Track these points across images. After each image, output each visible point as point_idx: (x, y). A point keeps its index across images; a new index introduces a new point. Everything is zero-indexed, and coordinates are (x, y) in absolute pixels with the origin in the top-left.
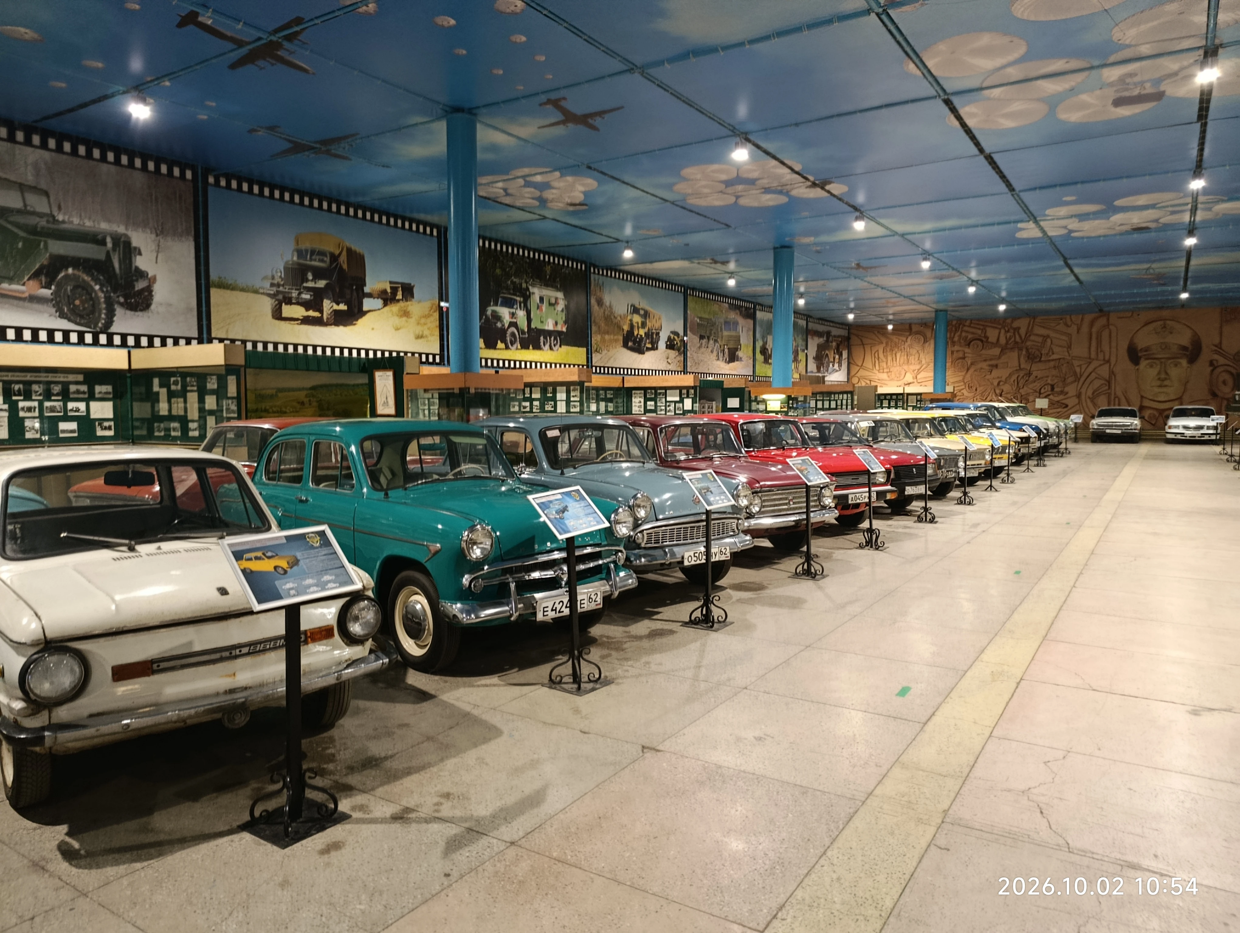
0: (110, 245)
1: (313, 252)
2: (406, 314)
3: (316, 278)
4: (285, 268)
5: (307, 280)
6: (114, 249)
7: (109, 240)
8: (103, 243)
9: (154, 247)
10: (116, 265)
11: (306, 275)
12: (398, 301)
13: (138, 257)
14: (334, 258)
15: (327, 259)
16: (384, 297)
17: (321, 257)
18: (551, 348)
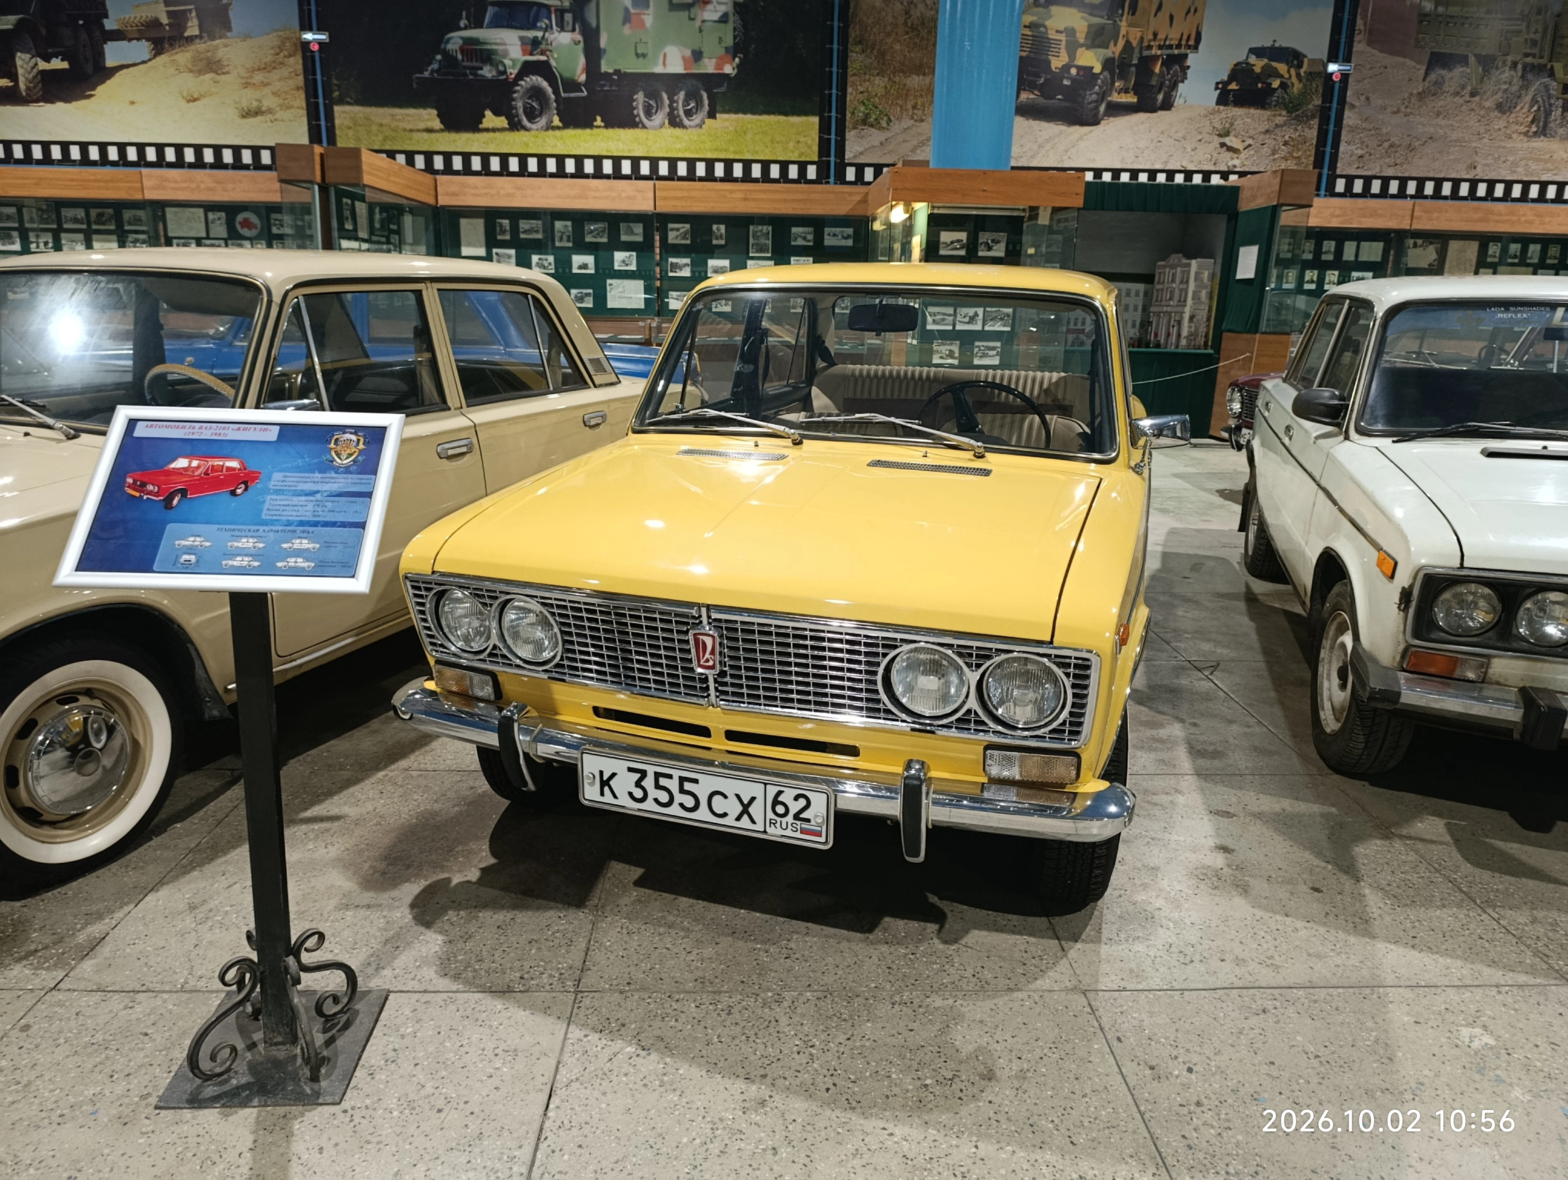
2: (213, 66)
12: (192, 39)
16: (155, 34)
18: (674, 122)
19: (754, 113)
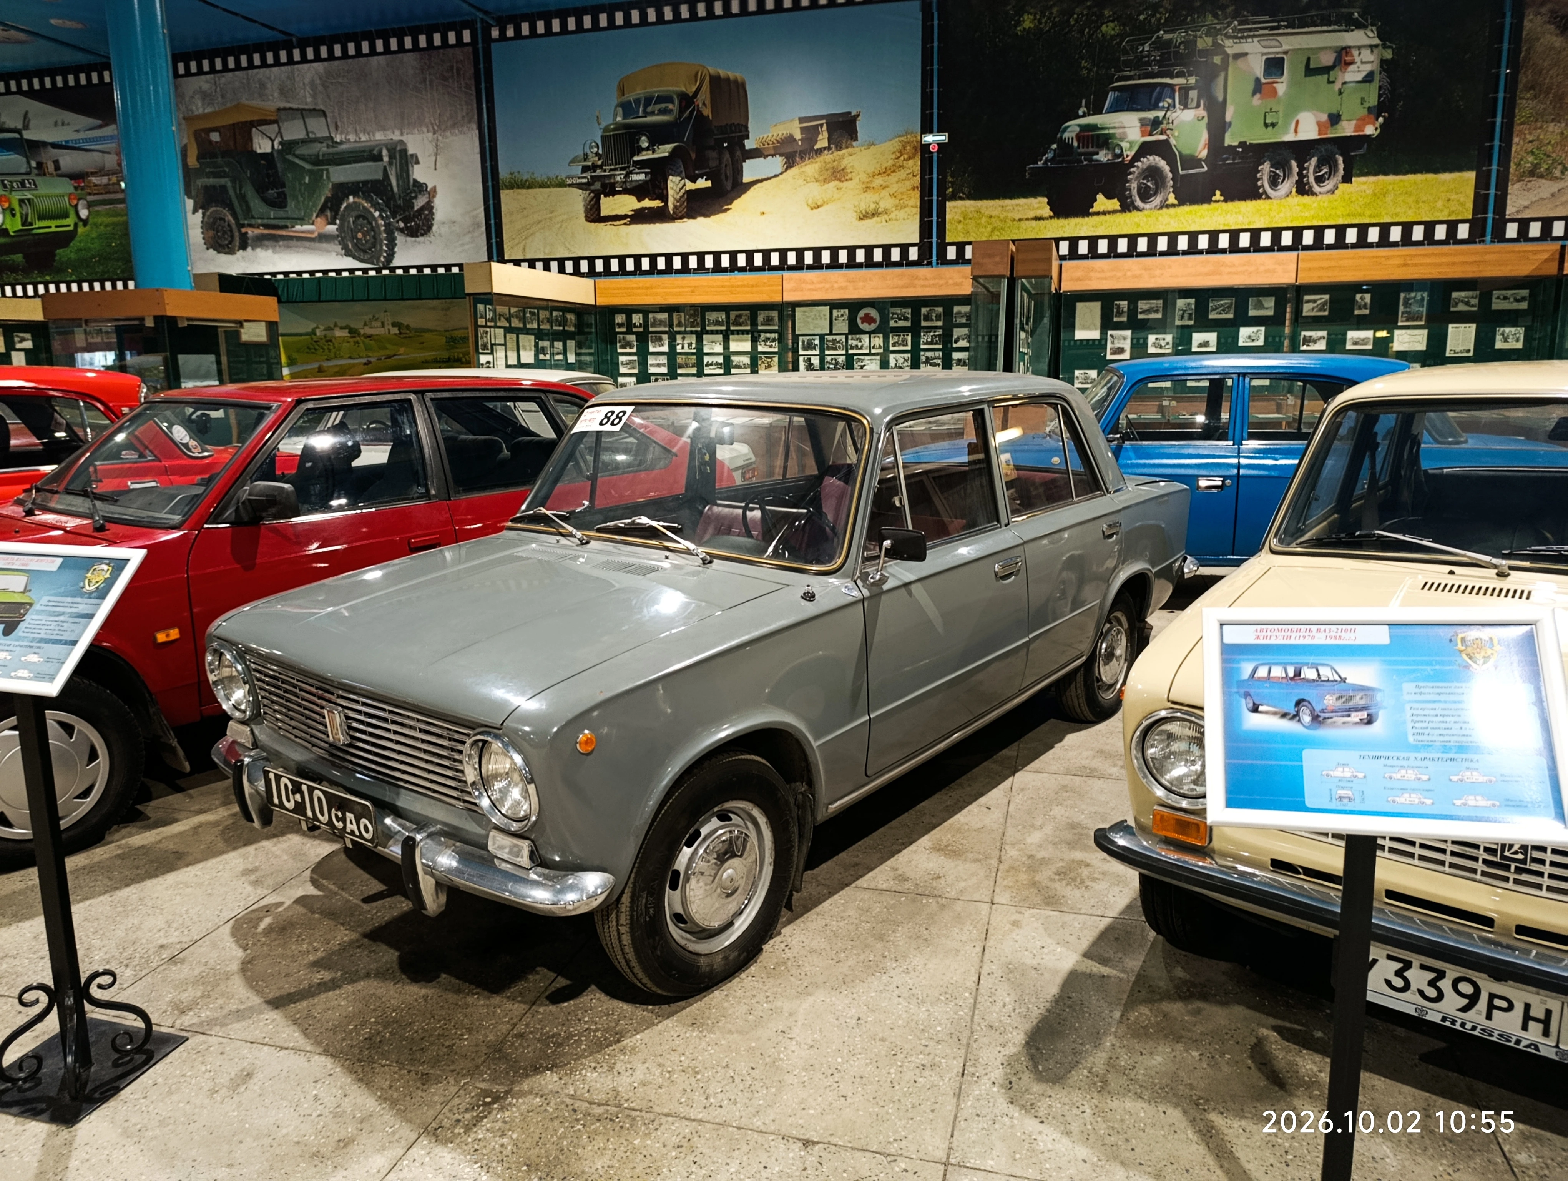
0: (386, 159)
1: (648, 101)
2: (838, 174)
3: (654, 143)
4: (603, 138)
5: (640, 150)
6: (390, 163)
7: (385, 152)
8: (379, 158)
9: (431, 149)
10: (394, 182)
11: (638, 141)
12: (820, 151)
13: (416, 166)
14: (686, 100)
15: (674, 107)
16: (789, 150)
17: (663, 106)
18: (1303, 189)
19: (1396, 173)
